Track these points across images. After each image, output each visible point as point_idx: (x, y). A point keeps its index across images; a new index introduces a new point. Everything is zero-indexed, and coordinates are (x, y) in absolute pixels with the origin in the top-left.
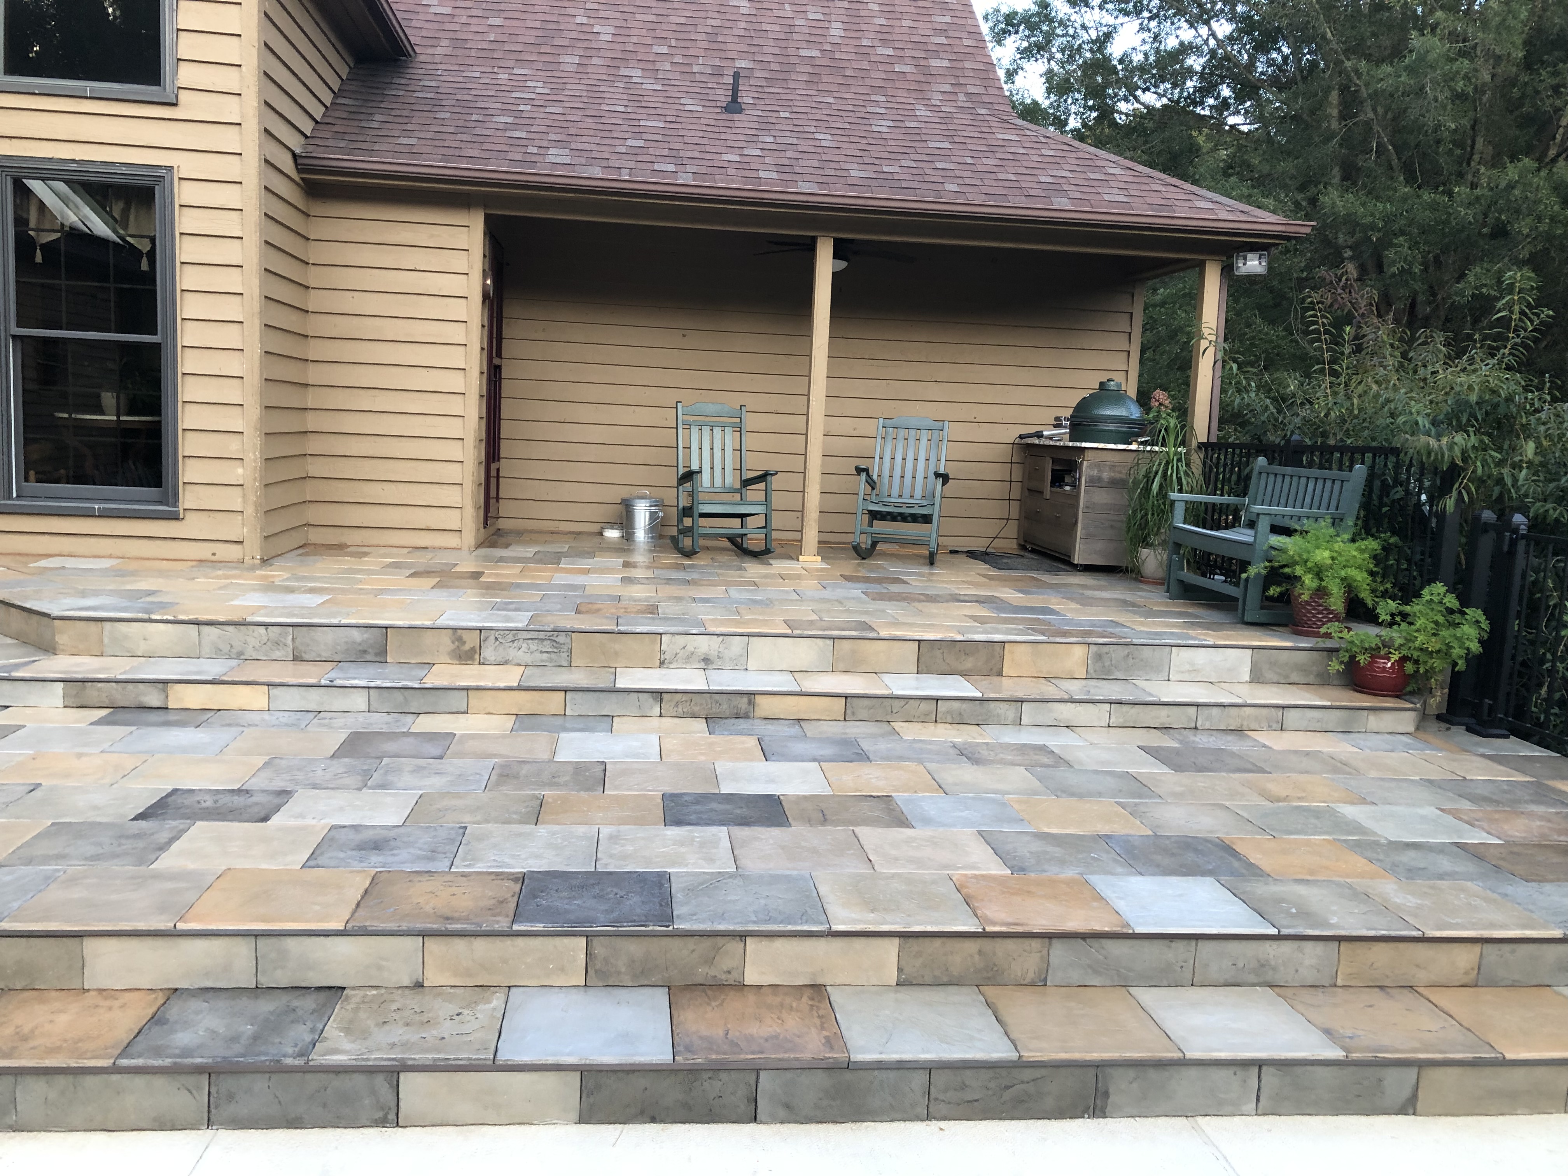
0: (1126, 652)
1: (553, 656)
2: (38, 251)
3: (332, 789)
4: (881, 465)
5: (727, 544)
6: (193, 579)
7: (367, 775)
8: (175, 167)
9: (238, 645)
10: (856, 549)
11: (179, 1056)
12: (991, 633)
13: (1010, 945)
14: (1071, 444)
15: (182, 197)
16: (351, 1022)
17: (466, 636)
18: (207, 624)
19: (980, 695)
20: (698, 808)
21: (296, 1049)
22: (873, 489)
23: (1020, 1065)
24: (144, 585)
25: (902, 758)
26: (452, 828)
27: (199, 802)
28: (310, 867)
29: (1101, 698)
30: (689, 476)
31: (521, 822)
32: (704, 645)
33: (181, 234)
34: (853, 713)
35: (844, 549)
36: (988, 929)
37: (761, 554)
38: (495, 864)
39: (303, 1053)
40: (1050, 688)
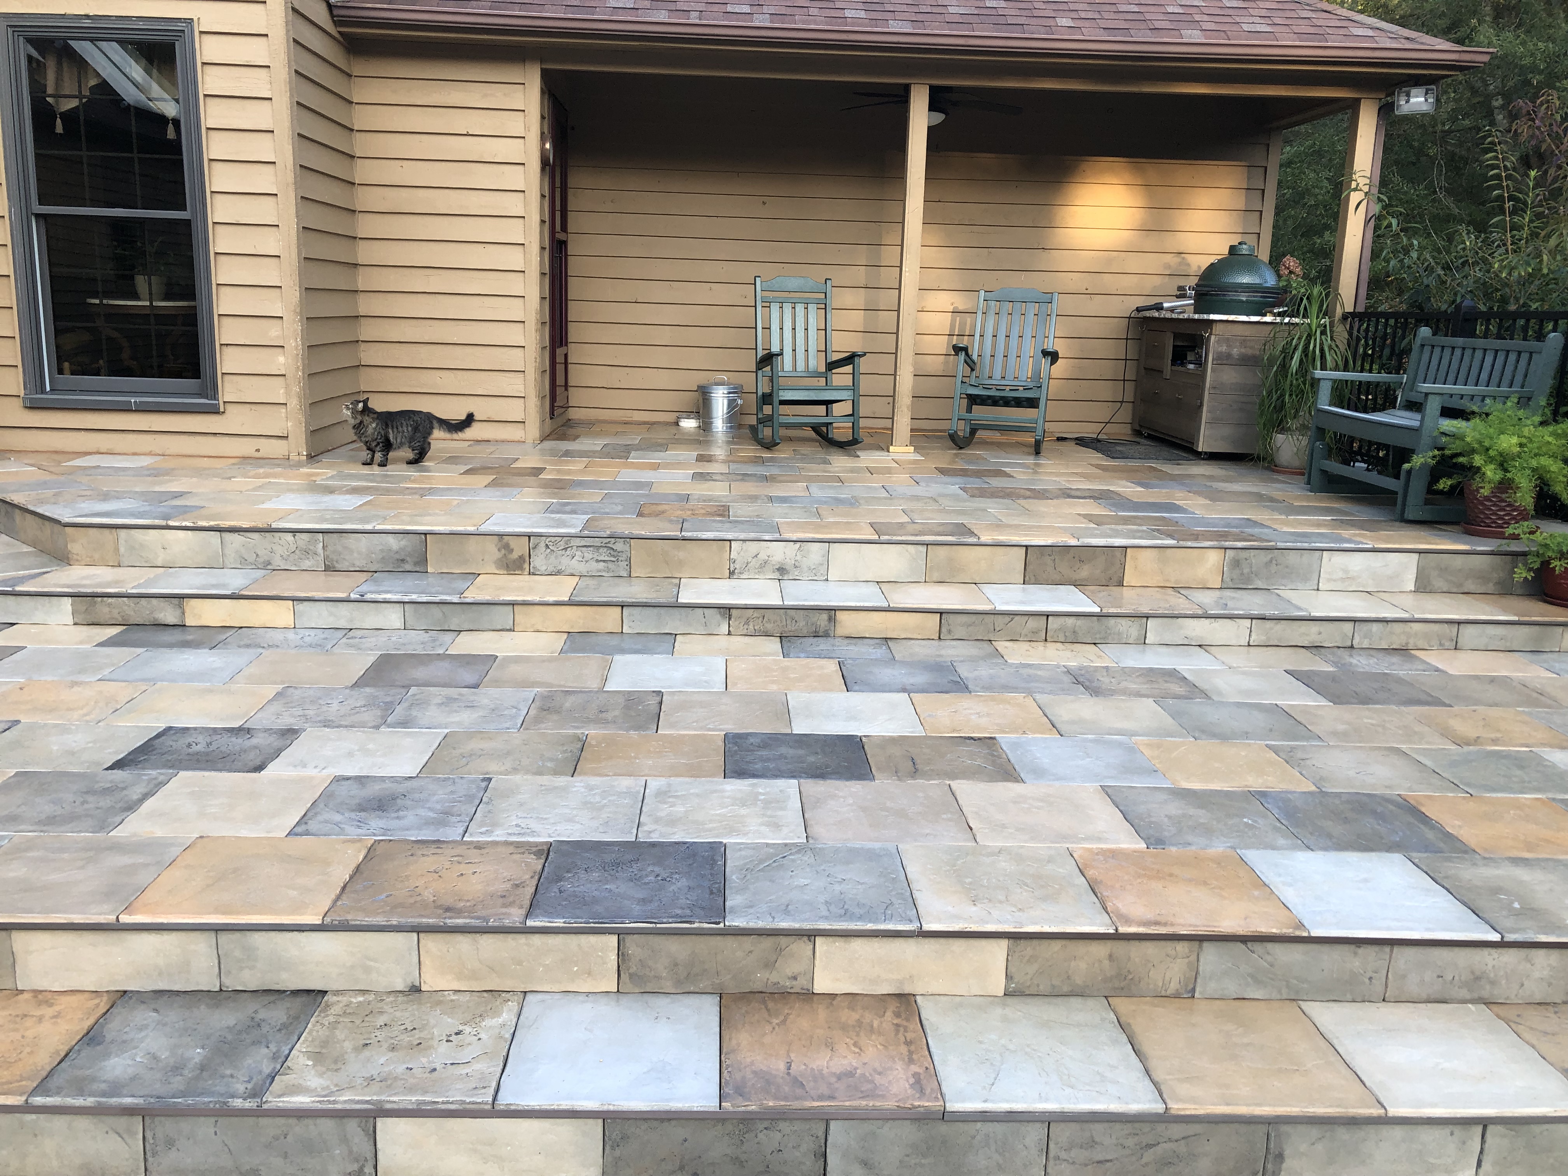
0: (1270, 556)
1: (610, 565)
2: (59, 121)
3: (346, 727)
4: (981, 344)
5: (813, 434)
6: (230, 478)
7: (388, 708)
8: (195, 20)
9: (264, 554)
10: (953, 437)
11: (104, 1094)
12: (1111, 537)
13: (1150, 948)
14: (1196, 316)
15: (204, 53)
16: (325, 1043)
17: (513, 542)
18: (230, 531)
19: (1098, 610)
20: (764, 753)
21: (249, 1086)
22: (972, 370)
23: (1166, 1118)
24: (174, 487)
25: (1007, 688)
26: (473, 781)
27: (189, 745)
28: (297, 835)
29: (1241, 612)
30: (768, 359)
31: (556, 772)
32: (779, 553)
33: (206, 96)
34: (949, 632)
35: (940, 437)
36: (1122, 930)
37: (849, 445)
38: (516, 830)
39: (256, 1093)
40: (1181, 600)
